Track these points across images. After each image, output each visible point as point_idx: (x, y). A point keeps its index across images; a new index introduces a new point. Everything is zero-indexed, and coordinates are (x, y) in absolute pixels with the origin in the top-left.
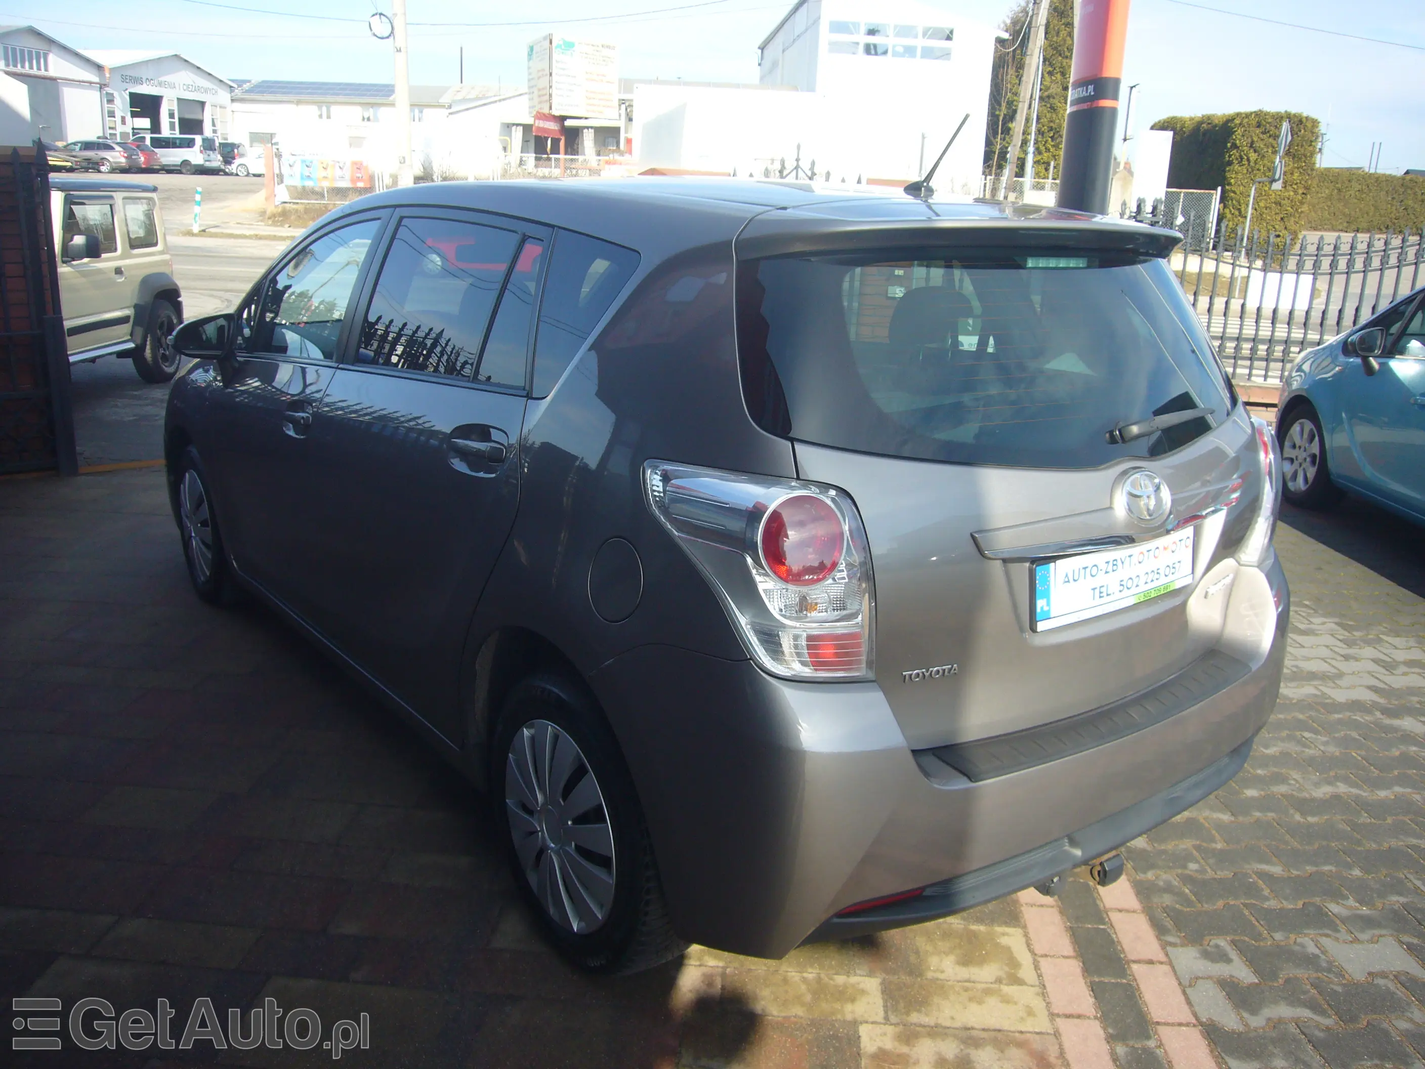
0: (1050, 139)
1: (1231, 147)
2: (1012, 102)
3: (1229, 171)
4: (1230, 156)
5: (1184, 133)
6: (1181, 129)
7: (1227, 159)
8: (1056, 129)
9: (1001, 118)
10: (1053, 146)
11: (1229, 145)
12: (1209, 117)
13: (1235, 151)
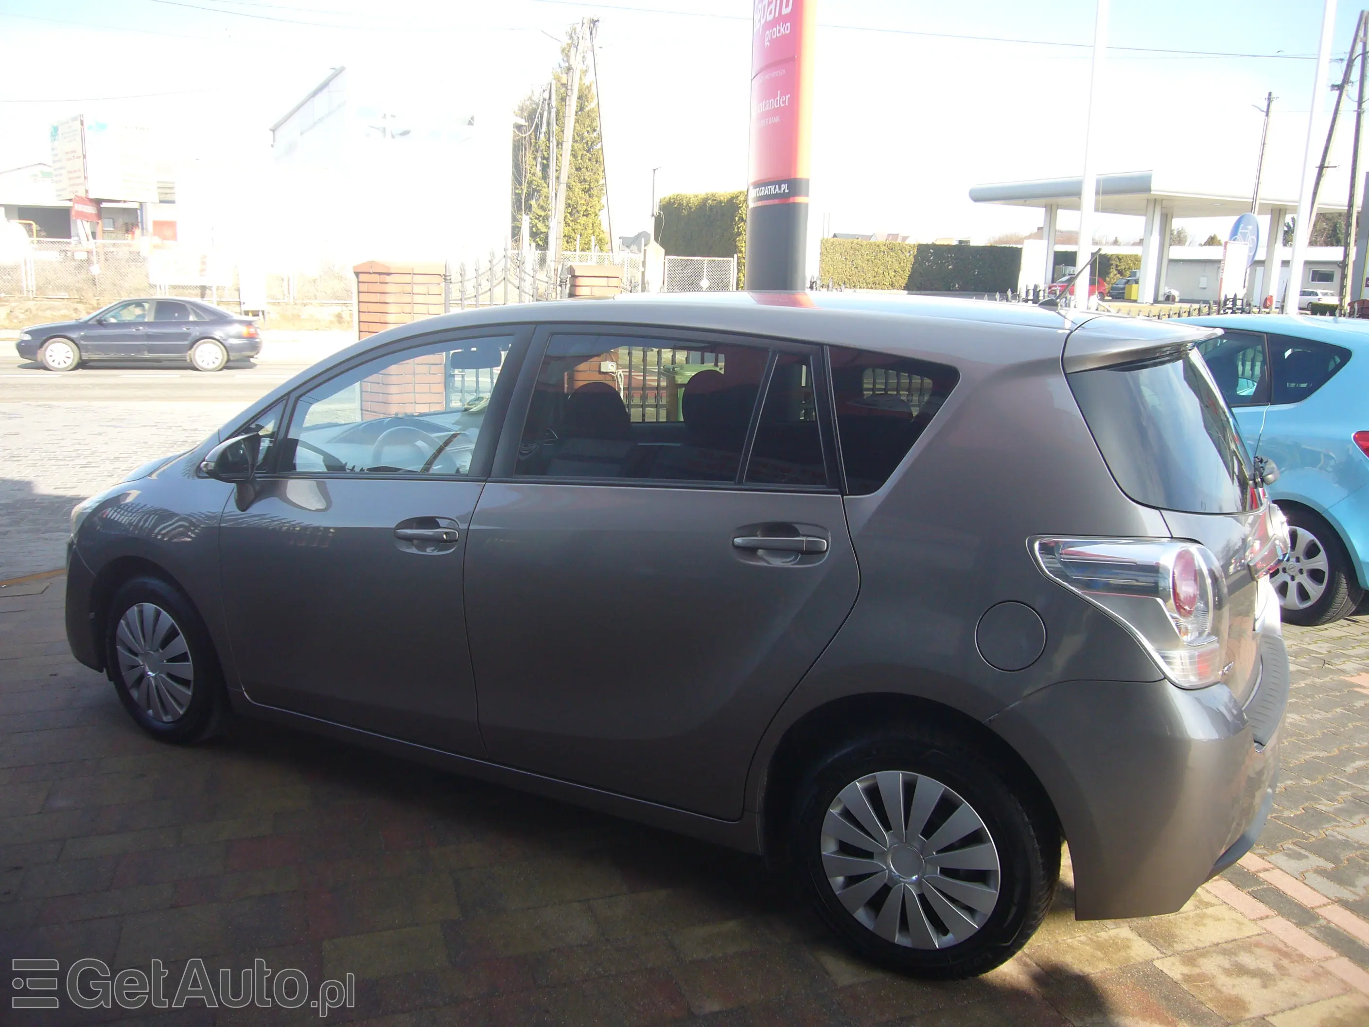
0: (569, 215)
1: (738, 220)
2: (531, 182)
3: (739, 241)
4: (738, 228)
5: (691, 208)
6: (687, 205)
7: (736, 230)
8: (573, 206)
9: (523, 197)
10: (572, 221)
11: (737, 219)
12: (713, 195)
13: (742, 224)
